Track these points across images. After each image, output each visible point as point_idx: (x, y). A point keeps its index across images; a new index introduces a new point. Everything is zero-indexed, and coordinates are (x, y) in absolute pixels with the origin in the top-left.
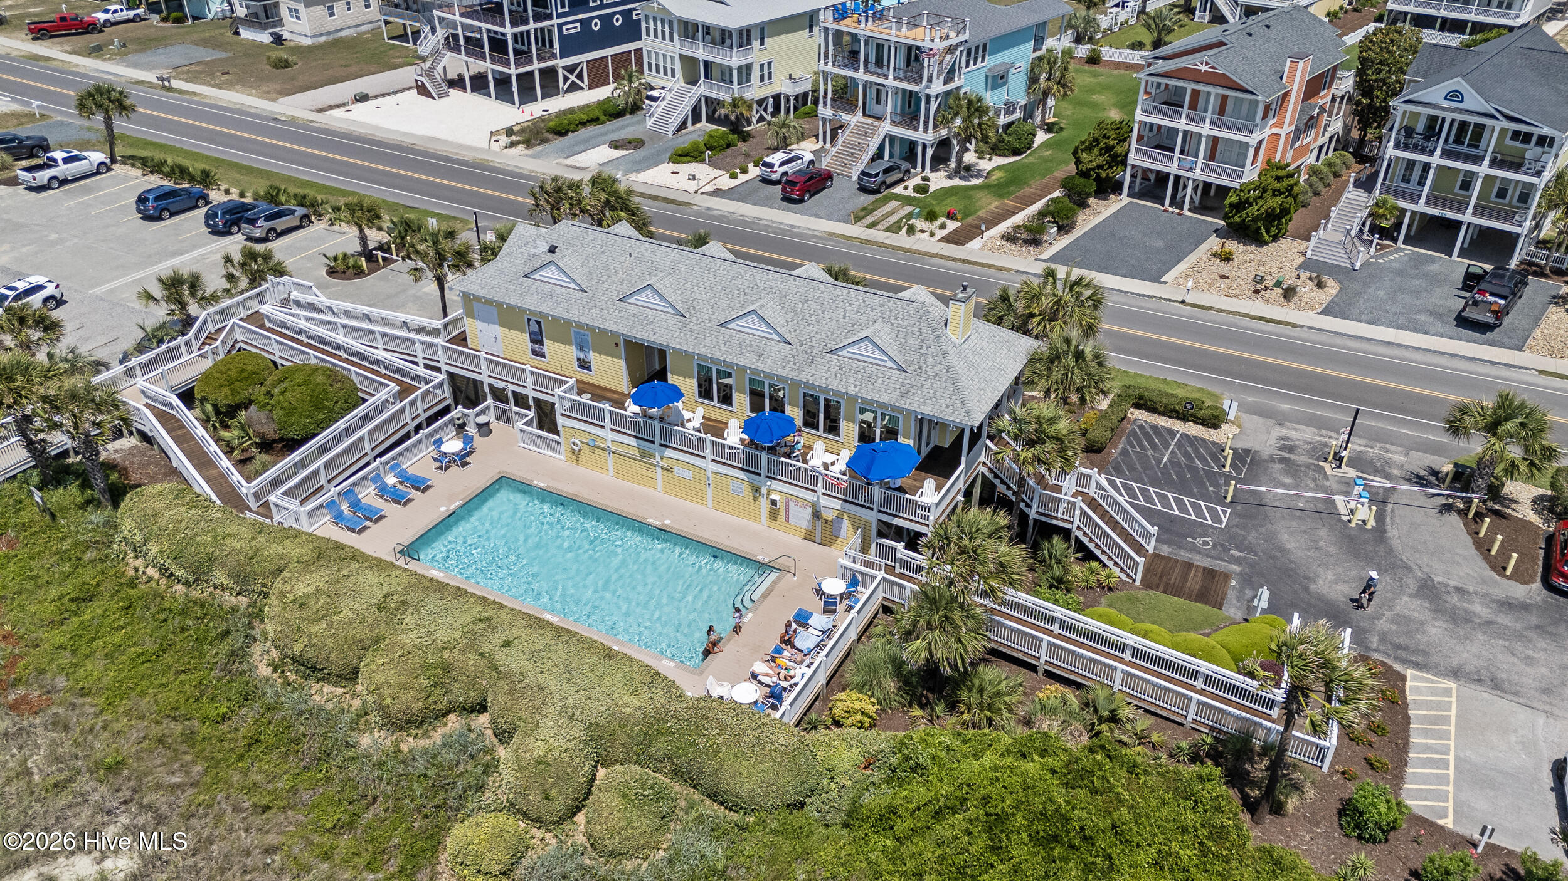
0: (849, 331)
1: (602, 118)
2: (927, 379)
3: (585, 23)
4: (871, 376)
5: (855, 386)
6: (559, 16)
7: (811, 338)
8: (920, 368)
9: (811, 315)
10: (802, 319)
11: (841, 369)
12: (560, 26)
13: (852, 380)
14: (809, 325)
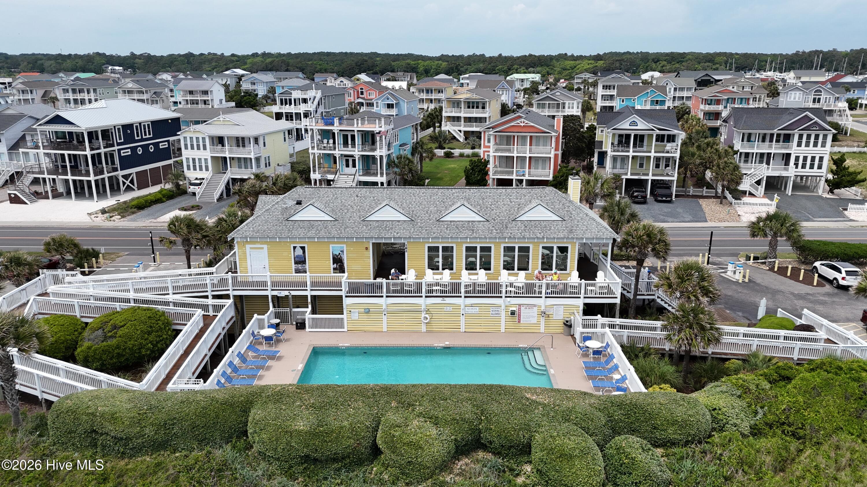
0: (518, 208)
1: (164, 199)
2: (578, 222)
3: (134, 149)
4: (545, 227)
5: (540, 233)
6: (119, 144)
7: (498, 216)
8: (571, 217)
9: (491, 205)
10: (487, 208)
11: (526, 227)
12: (119, 150)
13: (536, 231)
14: (493, 210)
